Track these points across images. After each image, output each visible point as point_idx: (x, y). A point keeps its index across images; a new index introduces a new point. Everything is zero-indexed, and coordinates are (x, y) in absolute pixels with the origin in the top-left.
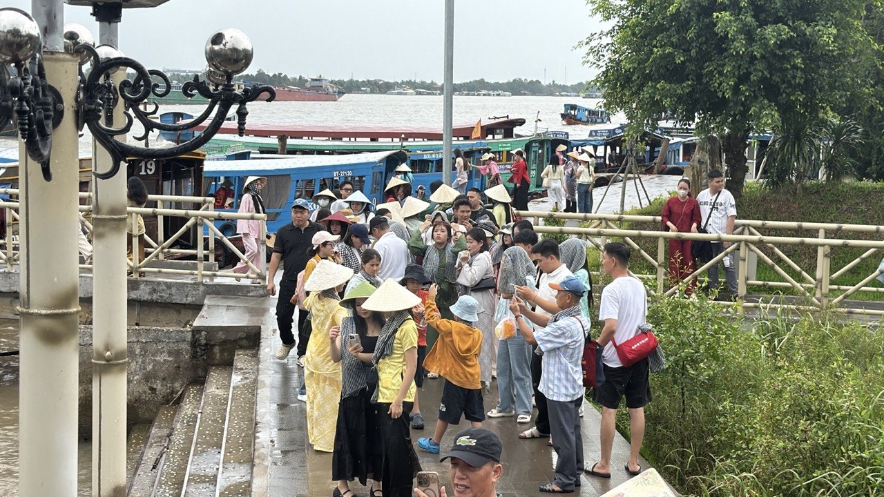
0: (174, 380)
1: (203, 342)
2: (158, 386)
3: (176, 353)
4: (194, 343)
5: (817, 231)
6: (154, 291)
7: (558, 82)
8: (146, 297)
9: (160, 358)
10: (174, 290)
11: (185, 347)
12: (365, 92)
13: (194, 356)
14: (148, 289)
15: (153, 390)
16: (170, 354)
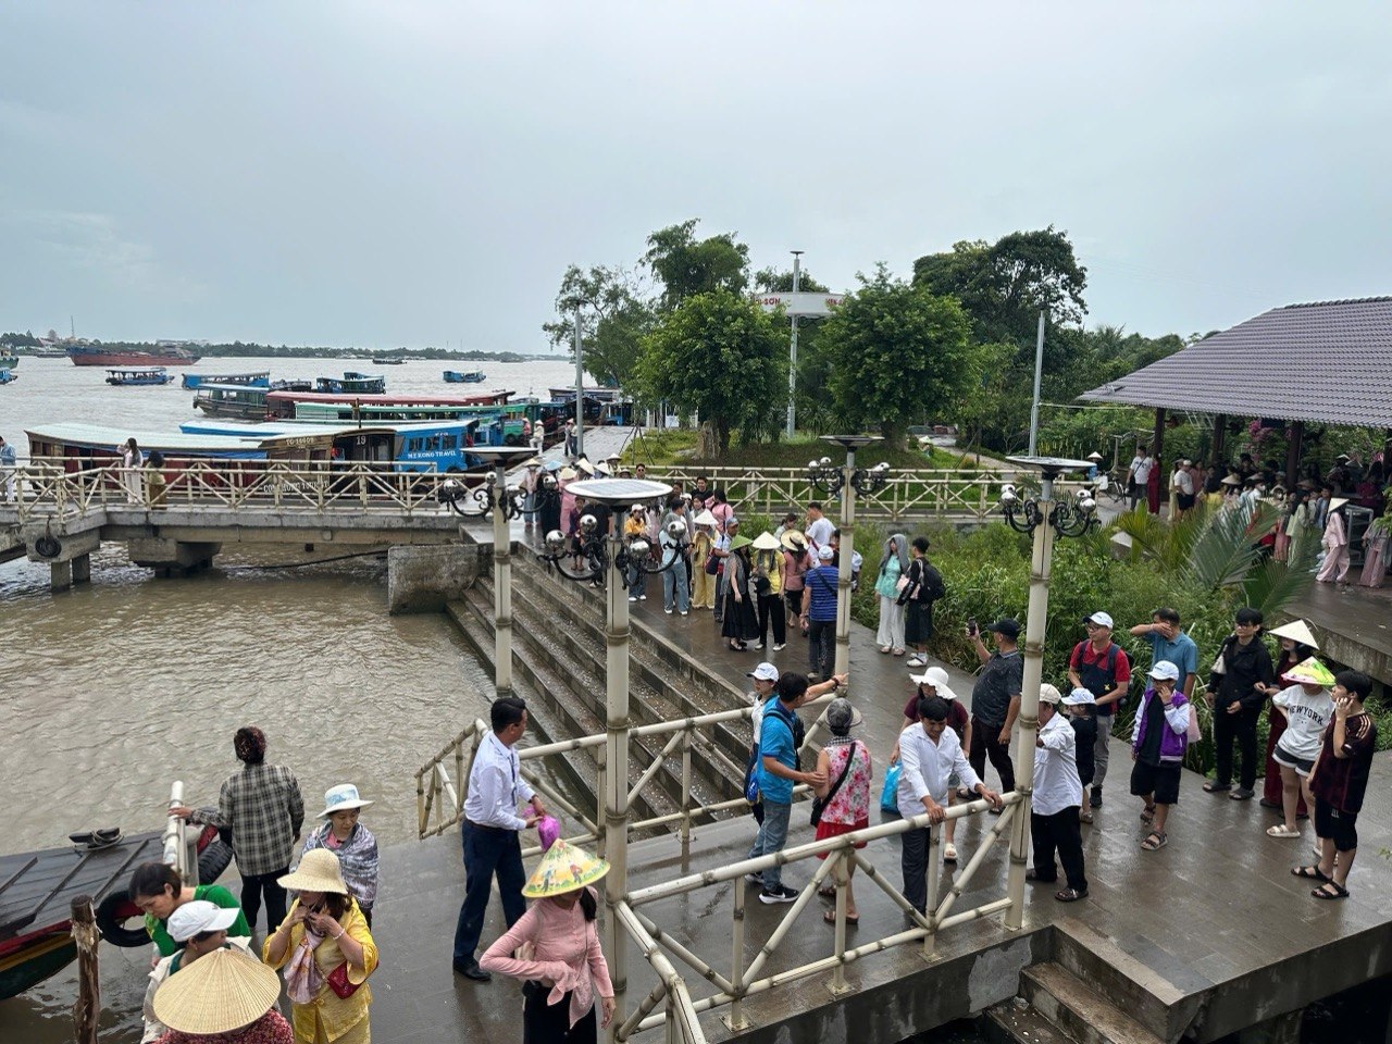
0: (468, 575)
1: (485, 551)
2: (459, 579)
3: (469, 560)
4: (480, 553)
5: (789, 472)
6: (423, 522)
7: (458, 351)
8: (419, 526)
9: (460, 563)
10: (436, 521)
11: (474, 555)
12: (319, 357)
13: (480, 560)
14: (419, 521)
15: (456, 581)
16: (465, 560)
